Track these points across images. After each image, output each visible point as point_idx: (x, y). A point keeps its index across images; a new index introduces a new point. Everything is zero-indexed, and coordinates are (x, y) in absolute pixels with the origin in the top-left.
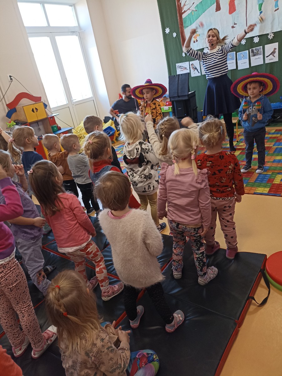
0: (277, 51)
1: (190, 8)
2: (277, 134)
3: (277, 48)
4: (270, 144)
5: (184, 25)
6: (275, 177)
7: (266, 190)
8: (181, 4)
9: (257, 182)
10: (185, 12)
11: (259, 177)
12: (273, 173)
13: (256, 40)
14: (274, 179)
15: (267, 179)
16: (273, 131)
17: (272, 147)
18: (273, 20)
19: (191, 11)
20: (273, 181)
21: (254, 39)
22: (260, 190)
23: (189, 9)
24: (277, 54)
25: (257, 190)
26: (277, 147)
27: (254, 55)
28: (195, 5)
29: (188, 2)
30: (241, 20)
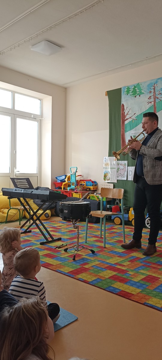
5: (125, 129)
8: (124, 113)
9: (156, 290)
10: (127, 119)
19: (132, 119)
23: (130, 118)
25: (150, 300)
28: (136, 115)
29: (130, 112)
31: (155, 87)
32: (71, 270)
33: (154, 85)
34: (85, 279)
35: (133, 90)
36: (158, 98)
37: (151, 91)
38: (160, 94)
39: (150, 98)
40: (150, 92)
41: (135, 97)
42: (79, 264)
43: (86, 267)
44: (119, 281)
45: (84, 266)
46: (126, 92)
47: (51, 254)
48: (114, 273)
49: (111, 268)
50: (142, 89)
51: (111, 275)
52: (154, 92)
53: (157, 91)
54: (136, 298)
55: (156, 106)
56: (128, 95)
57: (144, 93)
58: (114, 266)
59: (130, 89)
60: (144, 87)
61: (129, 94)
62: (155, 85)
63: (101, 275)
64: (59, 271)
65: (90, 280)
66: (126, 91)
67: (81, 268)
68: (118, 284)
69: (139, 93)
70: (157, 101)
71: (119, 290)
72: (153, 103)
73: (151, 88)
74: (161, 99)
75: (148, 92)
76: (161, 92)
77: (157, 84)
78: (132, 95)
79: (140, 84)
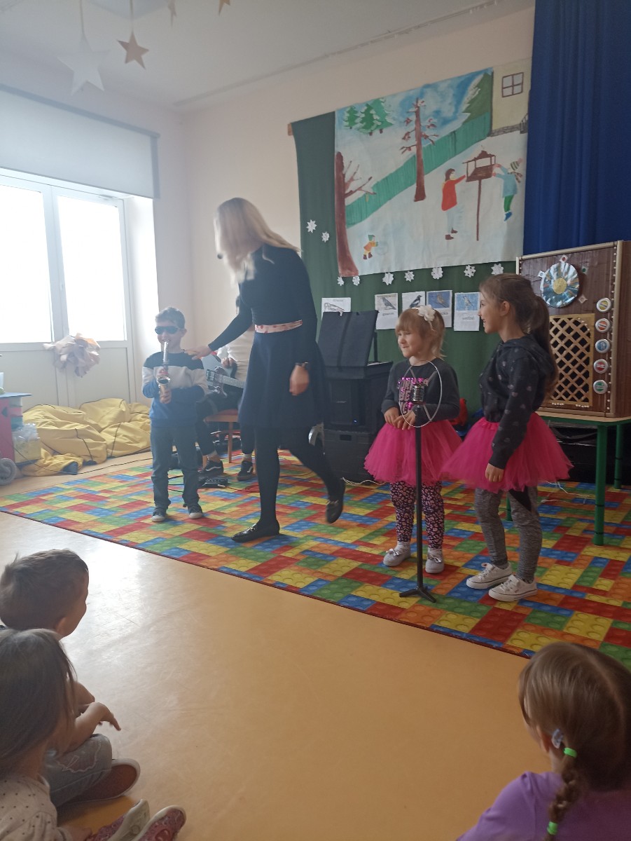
1: (363, 188)
5: (347, 219)
7: (467, 624)
8: (344, 176)
10: (351, 192)
19: (364, 193)
21: (493, 268)
22: (450, 620)
23: (360, 189)
25: (443, 617)
28: (373, 182)
29: (358, 175)
30: (467, 225)
31: (419, 108)
32: (254, 564)
33: (417, 102)
34: (289, 582)
35: (363, 115)
36: (426, 137)
37: (410, 118)
38: (433, 125)
39: (406, 136)
40: (408, 121)
41: (371, 134)
42: (270, 549)
43: (289, 554)
44: (368, 582)
45: (283, 554)
46: (346, 121)
47: (202, 532)
48: (355, 564)
49: (346, 553)
50: (387, 114)
51: (347, 570)
52: (418, 121)
53: (425, 119)
54: (411, 617)
55: (423, 157)
56: (351, 128)
57: (391, 124)
58: (351, 547)
59: (356, 112)
60: (392, 108)
61: (354, 127)
62: (420, 102)
63: (325, 571)
64: (225, 570)
65: (301, 585)
66: (346, 118)
67: (276, 558)
68: (366, 587)
69: (379, 124)
70: (425, 144)
71: (370, 602)
72: (414, 149)
73: (410, 110)
74: (435, 139)
75: (401, 122)
76: (434, 121)
77: (423, 100)
78: (361, 130)
79: (381, 100)
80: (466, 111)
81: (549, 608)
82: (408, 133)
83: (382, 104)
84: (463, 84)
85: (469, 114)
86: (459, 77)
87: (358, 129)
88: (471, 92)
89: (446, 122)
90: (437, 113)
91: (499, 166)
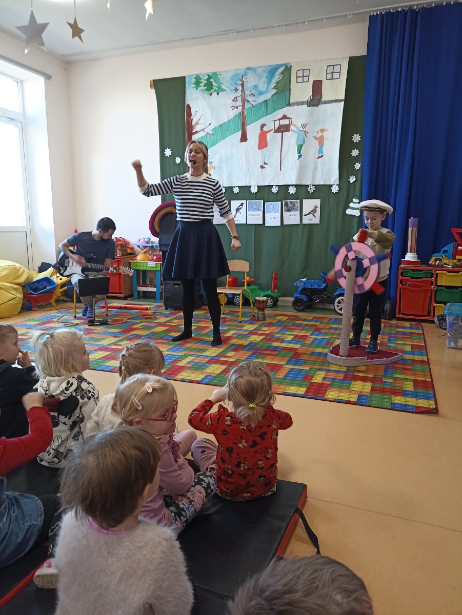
0: (318, 210)
1: (205, 130)
2: (316, 321)
3: (319, 206)
4: (306, 333)
6: (314, 374)
7: (302, 391)
8: (192, 120)
9: (287, 378)
10: (197, 132)
11: (291, 372)
12: (310, 368)
13: (292, 190)
14: (312, 377)
15: (303, 375)
16: (310, 318)
17: (308, 336)
18: (315, 169)
19: (205, 133)
20: (311, 379)
21: (289, 188)
22: (292, 389)
23: (203, 130)
24: (318, 214)
25: (287, 388)
26: (316, 337)
27: (288, 210)
28: (212, 127)
29: (202, 121)
30: (274, 160)
31: (243, 82)
33: (242, 78)
34: (190, 378)
35: (206, 82)
36: (248, 101)
37: (238, 88)
38: (252, 94)
39: (235, 99)
40: (236, 90)
41: (211, 95)
45: (177, 365)
46: (194, 84)
48: (223, 367)
49: (214, 361)
50: (221, 83)
51: (220, 370)
52: (243, 90)
53: (247, 90)
55: (246, 114)
56: (197, 89)
57: (225, 90)
58: (216, 358)
59: (201, 79)
60: (225, 80)
61: (199, 89)
62: (244, 78)
63: (208, 371)
65: (198, 379)
66: (193, 82)
69: (217, 89)
70: (247, 106)
72: (240, 108)
73: (238, 83)
74: (254, 104)
75: (231, 90)
76: (253, 92)
77: (246, 77)
78: (204, 91)
79: (218, 73)
80: (274, 88)
81: (339, 381)
82: (236, 97)
83: (219, 76)
84: (272, 71)
85: (276, 91)
86: (270, 66)
87: (202, 91)
88: (277, 77)
89: (261, 93)
90: (256, 87)
91: (295, 125)
